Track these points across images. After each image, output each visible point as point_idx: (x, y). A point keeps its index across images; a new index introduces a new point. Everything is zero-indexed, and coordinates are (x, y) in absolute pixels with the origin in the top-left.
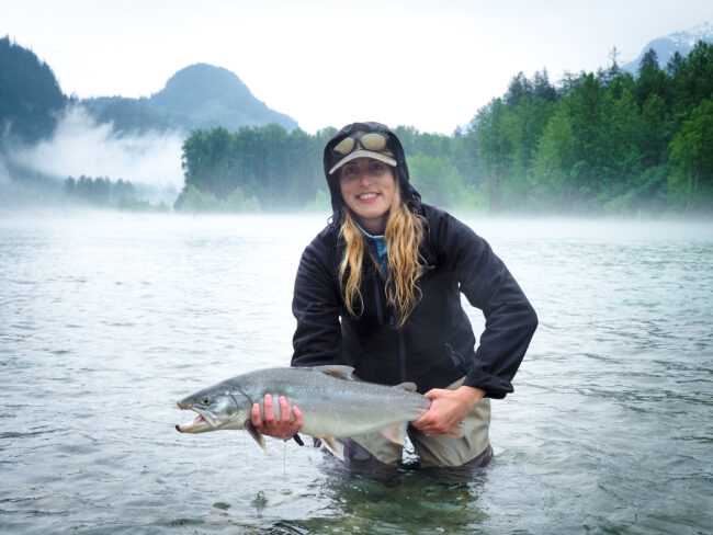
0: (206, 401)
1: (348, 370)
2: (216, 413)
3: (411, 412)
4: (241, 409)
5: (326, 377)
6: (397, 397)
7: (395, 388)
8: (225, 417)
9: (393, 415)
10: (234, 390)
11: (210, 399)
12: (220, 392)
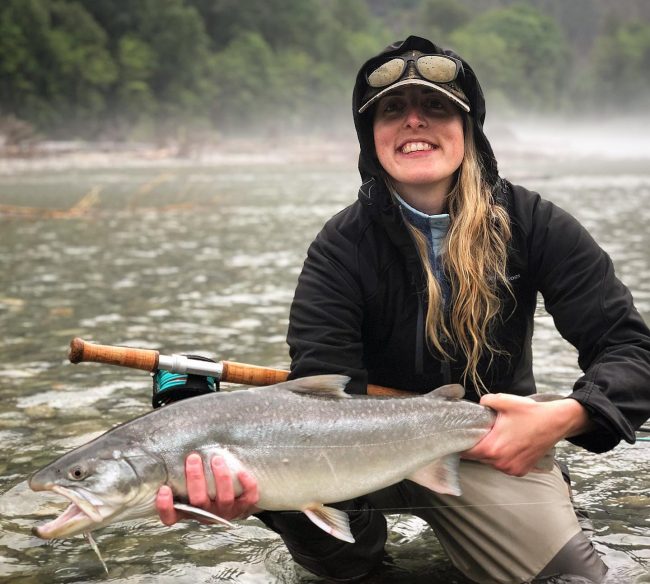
0: (78, 474)
1: (336, 381)
2: (98, 494)
3: (461, 436)
4: (146, 480)
5: (299, 399)
6: (430, 415)
7: (426, 399)
8: (118, 498)
9: (429, 448)
10: (130, 445)
11: (84, 468)
12: (105, 453)
